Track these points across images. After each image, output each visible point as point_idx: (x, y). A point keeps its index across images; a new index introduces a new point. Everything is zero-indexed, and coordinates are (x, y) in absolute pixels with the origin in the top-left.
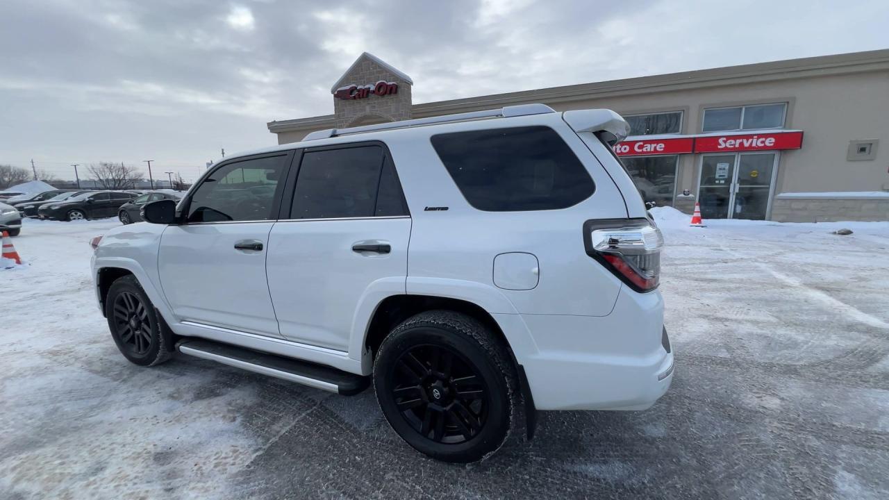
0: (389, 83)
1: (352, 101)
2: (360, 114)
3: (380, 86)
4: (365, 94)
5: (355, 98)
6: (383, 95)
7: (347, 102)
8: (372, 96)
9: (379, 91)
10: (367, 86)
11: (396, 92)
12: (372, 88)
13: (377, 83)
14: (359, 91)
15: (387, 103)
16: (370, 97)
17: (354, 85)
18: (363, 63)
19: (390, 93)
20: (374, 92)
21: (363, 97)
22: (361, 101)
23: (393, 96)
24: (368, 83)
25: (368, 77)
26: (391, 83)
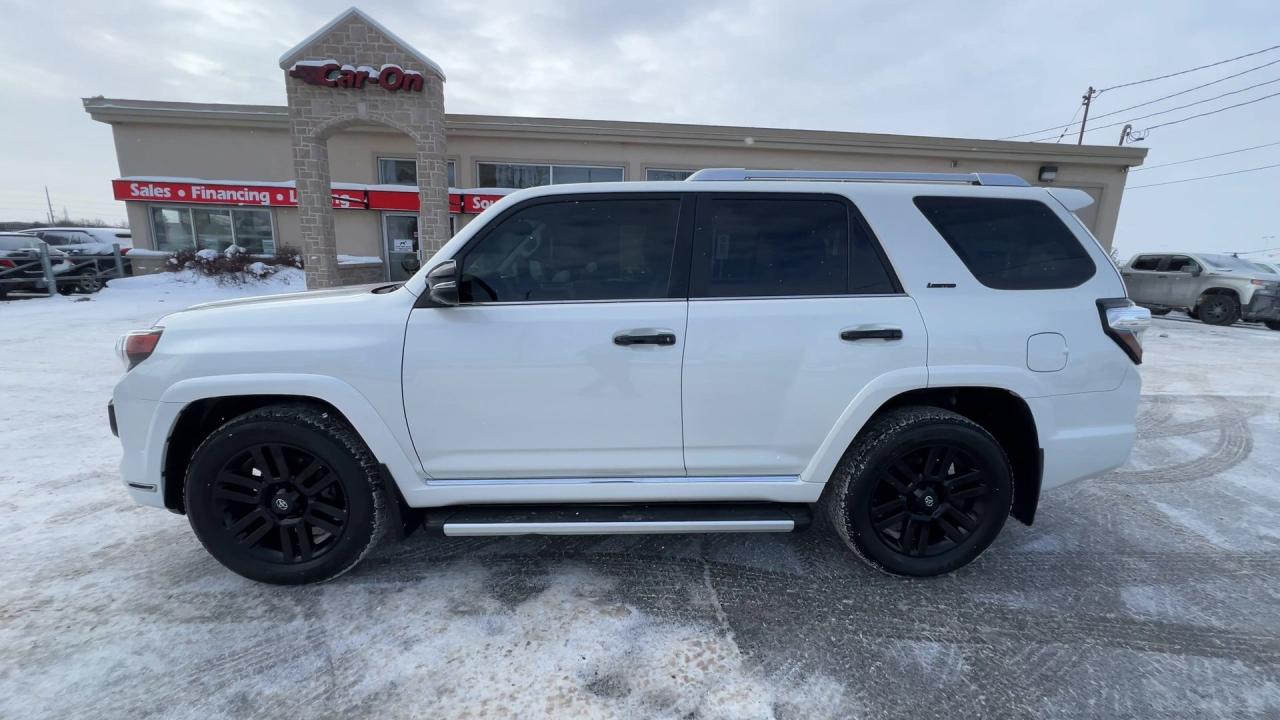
0: (408, 72)
1: (325, 90)
2: (346, 116)
3: (389, 73)
4: (356, 81)
5: (336, 84)
6: (393, 89)
7: (317, 91)
8: (369, 87)
9: (387, 79)
10: (362, 69)
11: (420, 89)
12: (374, 74)
13: (383, 67)
14: (346, 73)
15: (402, 104)
16: (366, 89)
17: (333, 62)
18: (350, 26)
19: (409, 89)
20: (375, 81)
21: (354, 86)
22: (349, 93)
23: (413, 94)
24: (362, 63)
25: (361, 51)
26: (412, 72)
